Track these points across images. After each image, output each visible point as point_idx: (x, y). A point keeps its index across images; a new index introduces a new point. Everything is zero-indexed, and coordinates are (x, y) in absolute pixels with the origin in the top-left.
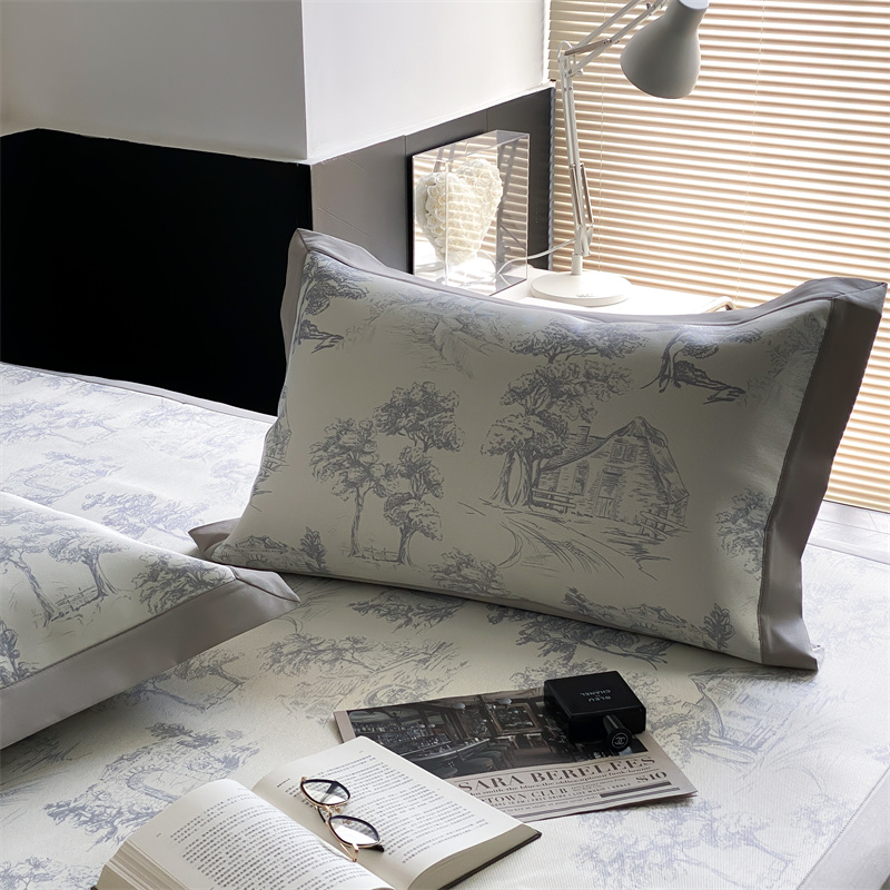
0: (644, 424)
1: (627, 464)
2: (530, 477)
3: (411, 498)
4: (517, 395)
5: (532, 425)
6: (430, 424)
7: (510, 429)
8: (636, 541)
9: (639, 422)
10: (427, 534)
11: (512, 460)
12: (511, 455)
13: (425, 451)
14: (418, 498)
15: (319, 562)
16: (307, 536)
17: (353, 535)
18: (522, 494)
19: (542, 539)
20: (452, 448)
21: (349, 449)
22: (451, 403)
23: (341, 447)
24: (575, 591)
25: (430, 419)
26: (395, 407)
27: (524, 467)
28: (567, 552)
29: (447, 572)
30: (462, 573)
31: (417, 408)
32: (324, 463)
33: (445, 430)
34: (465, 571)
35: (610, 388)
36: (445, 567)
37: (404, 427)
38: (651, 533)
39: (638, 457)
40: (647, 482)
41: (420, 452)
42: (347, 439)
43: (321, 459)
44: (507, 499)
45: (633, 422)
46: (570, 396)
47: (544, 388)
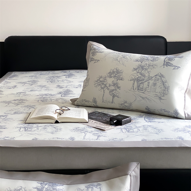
0: (161, 74)
1: (157, 82)
2: (138, 85)
3: (114, 90)
4: (135, 69)
5: (138, 75)
6: (118, 76)
7: (134, 76)
8: (160, 96)
9: (159, 74)
10: (118, 97)
11: (134, 82)
12: (134, 81)
13: (117, 81)
14: (116, 90)
15: (96, 104)
16: (93, 99)
17: (103, 98)
18: (137, 88)
19: (141, 97)
20: (122, 80)
21: (102, 81)
22: (122, 72)
23: (100, 81)
24: (147, 107)
25: (118, 75)
26: (111, 73)
27: (137, 83)
28: (146, 99)
29: (122, 105)
30: (125, 105)
31: (115, 73)
32: (97, 84)
33: (121, 77)
34: (126, 104)
35: (154, 67)
36: (121, 103)
37: (113, 76)
38: (162, 95)
39: (160, 80)
40: (161, 85)
41: (116, 81)
42: (101, 79)
43: (96, 84)
44: (134, 89)
45: (158, 74)
46: (146, 69)
47: (140, 68)
